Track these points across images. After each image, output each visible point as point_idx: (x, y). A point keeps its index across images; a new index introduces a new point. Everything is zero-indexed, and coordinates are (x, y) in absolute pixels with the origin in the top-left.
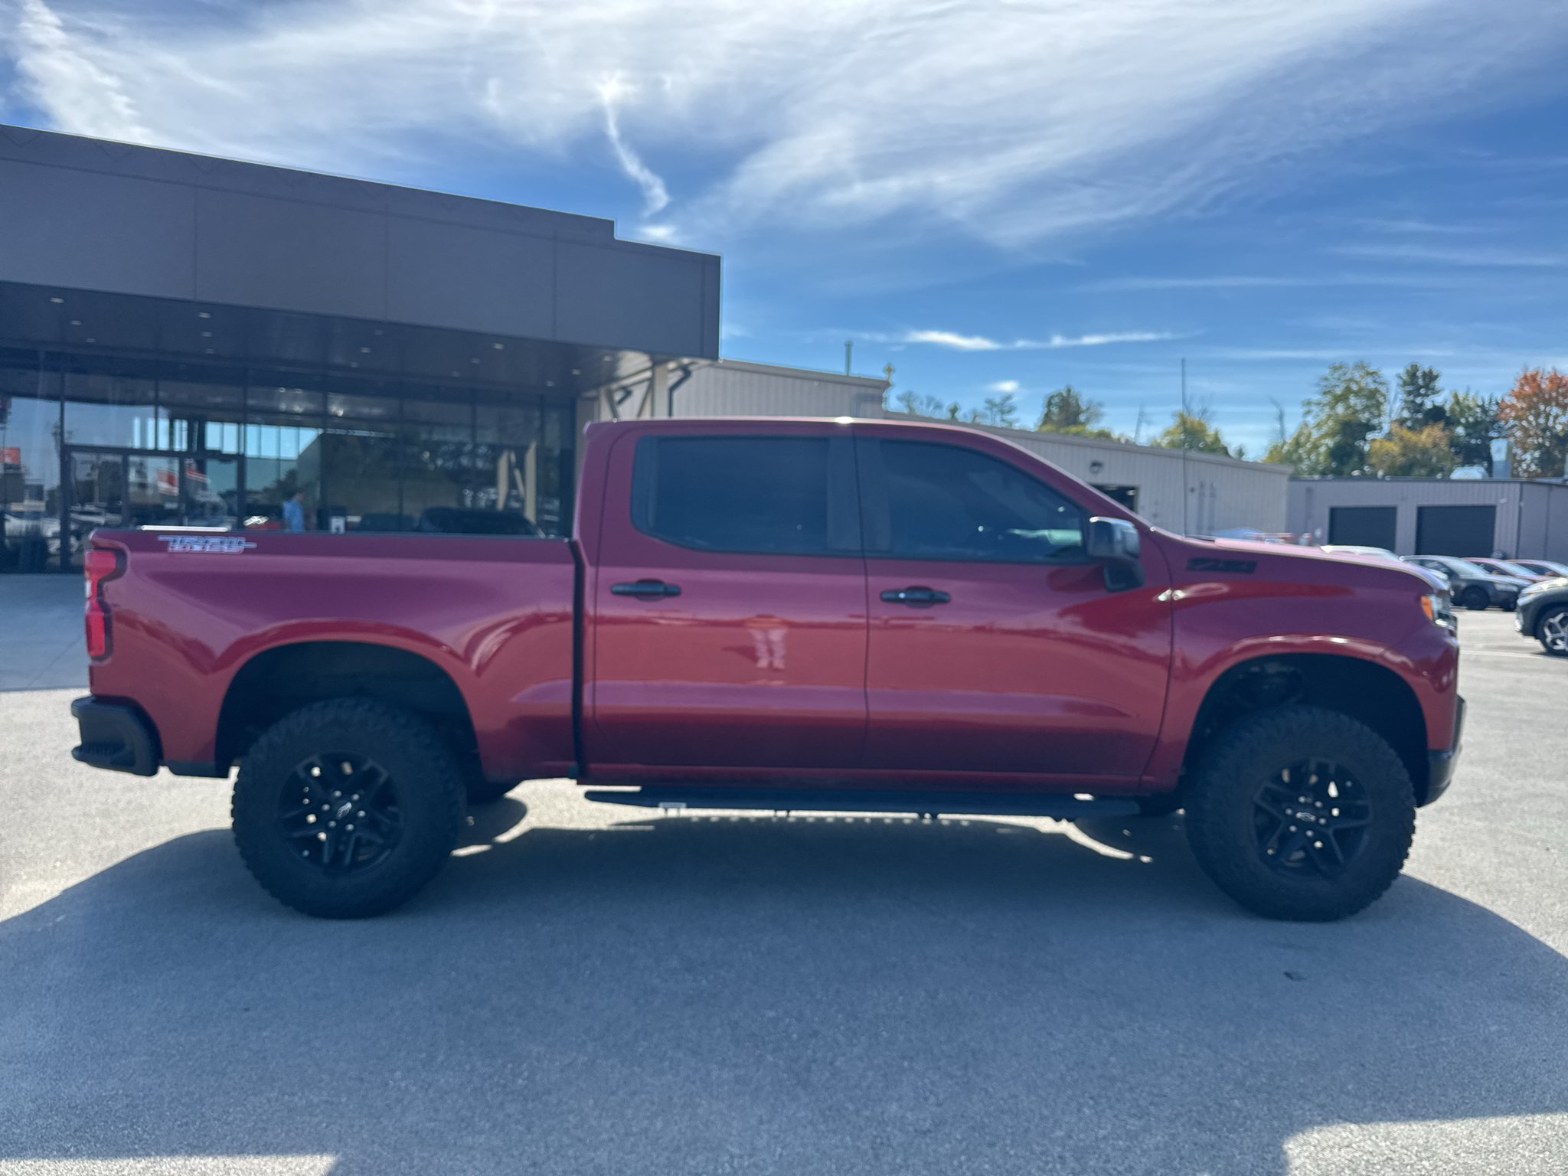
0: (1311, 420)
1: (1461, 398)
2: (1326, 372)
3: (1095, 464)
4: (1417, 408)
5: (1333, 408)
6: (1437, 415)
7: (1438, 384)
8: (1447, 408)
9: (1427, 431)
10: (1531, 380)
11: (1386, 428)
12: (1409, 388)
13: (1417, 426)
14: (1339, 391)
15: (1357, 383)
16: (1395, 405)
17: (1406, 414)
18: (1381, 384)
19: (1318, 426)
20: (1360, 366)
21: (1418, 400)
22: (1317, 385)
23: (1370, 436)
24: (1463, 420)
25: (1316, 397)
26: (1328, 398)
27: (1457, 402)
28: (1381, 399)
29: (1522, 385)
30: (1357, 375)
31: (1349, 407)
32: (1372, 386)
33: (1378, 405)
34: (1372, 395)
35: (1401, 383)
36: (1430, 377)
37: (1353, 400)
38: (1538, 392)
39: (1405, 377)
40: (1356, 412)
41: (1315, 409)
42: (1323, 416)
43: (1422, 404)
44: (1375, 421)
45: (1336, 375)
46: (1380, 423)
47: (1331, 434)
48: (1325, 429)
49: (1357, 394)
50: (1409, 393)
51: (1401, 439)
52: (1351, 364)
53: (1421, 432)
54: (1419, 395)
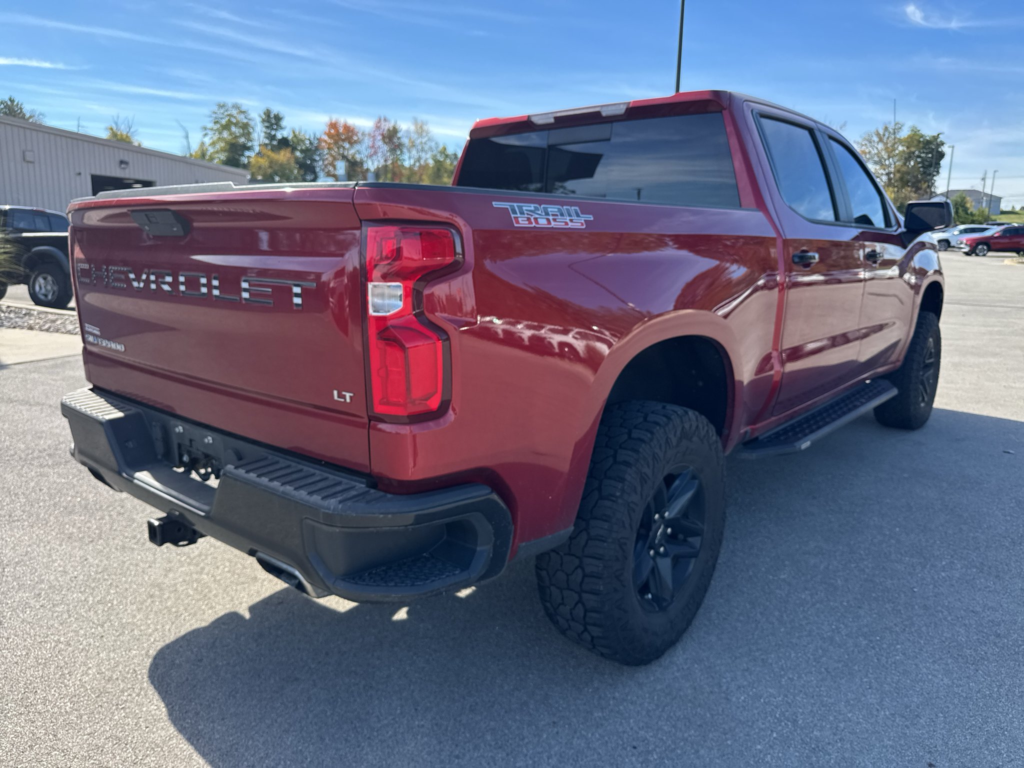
0: (207, 140)
1: (297, 133)
2: (215, 108)
3: (122, 162)
4: (273, 138)
5: (220, 133)
6: (284, 143)
7: (284, 123)
8: (290, 138)
9: (282, 153)
10: (333, 125)
11: (257, 149)
12: (267, 124)
13: (275, 149)
14: (224, 122)
15: (235, 117)
16: (259, 135)
17: (267, 141)
18: (249, 119)
19: (213, 144)
20: (236, 106)
21: (273, 133)
22: (211, 116)
23: (247, 153)
24: (299, 148)
25: (210, 125)
26: (218, 126)
27: (295, 136)
28: (251, 130)
29: (329, 129)
30: (234, 112)
31: (231, 134)
32: (245, 121)
33: (249, 134)
34: (245, 126)
35: (261, 119)
36: (278, 118)
37: (233, 129)
38: (338, 134)
39: (264, 117)
40: (236, 137)
41: (210, 132)
42: (215, 138)
43: (275, 136)
44: (250, 144)
45: (222, 111)
46: (252, 146)
47: (223, 150)
48: (218, 147)
49: (236, 125)
50: (267, 127)
51: (268, 157)
52: (230, 105)
53: (279, 153)
54: (273, 129)
